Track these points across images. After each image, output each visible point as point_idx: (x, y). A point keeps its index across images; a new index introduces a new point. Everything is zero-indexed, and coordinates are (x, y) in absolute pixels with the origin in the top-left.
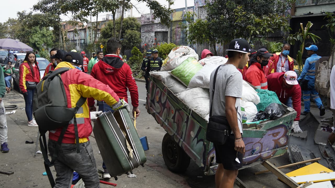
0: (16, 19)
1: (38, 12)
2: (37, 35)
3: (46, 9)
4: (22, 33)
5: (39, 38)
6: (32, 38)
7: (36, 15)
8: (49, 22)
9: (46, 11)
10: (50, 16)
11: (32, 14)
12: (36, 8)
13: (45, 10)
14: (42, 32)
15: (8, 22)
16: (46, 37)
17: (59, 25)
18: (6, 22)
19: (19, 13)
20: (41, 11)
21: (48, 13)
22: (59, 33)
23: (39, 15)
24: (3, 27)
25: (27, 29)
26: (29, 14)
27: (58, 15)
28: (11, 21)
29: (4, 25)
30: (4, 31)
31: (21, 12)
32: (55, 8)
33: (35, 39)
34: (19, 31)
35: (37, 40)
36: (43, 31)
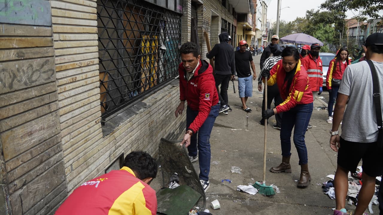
0: (302, 18)
1: (325, 10)
2: (320, 31)
3: (333, 7)
4: (307, 30)
5: (321, 34)
6: (315, 34)
7: (322, 13)
8: (335, 19)
9: (333, 9)
10: (336, 13)
11: (319, 12)
12: (323, 6)
13: (331, 8)
14: (325, 29)
15: (296, 21)
16: (328, 33)
17: (343, 22)
18: (294, 21)
19: (308, 12)
20: (327, 9)
21: (334, 10)
22: (342, 29)
23: (326, 13)
24: (291, 25)
25: (312, 26)
26: (317, 12)
27: (343, 12)
28: (299, 20)
29: (293, 23)
30: (292, 28)
31: (310, 10)
32: (341, 5)
33: (318, 35)
34: (305, 28)
35: (320, 36)
36: (326, 27)
